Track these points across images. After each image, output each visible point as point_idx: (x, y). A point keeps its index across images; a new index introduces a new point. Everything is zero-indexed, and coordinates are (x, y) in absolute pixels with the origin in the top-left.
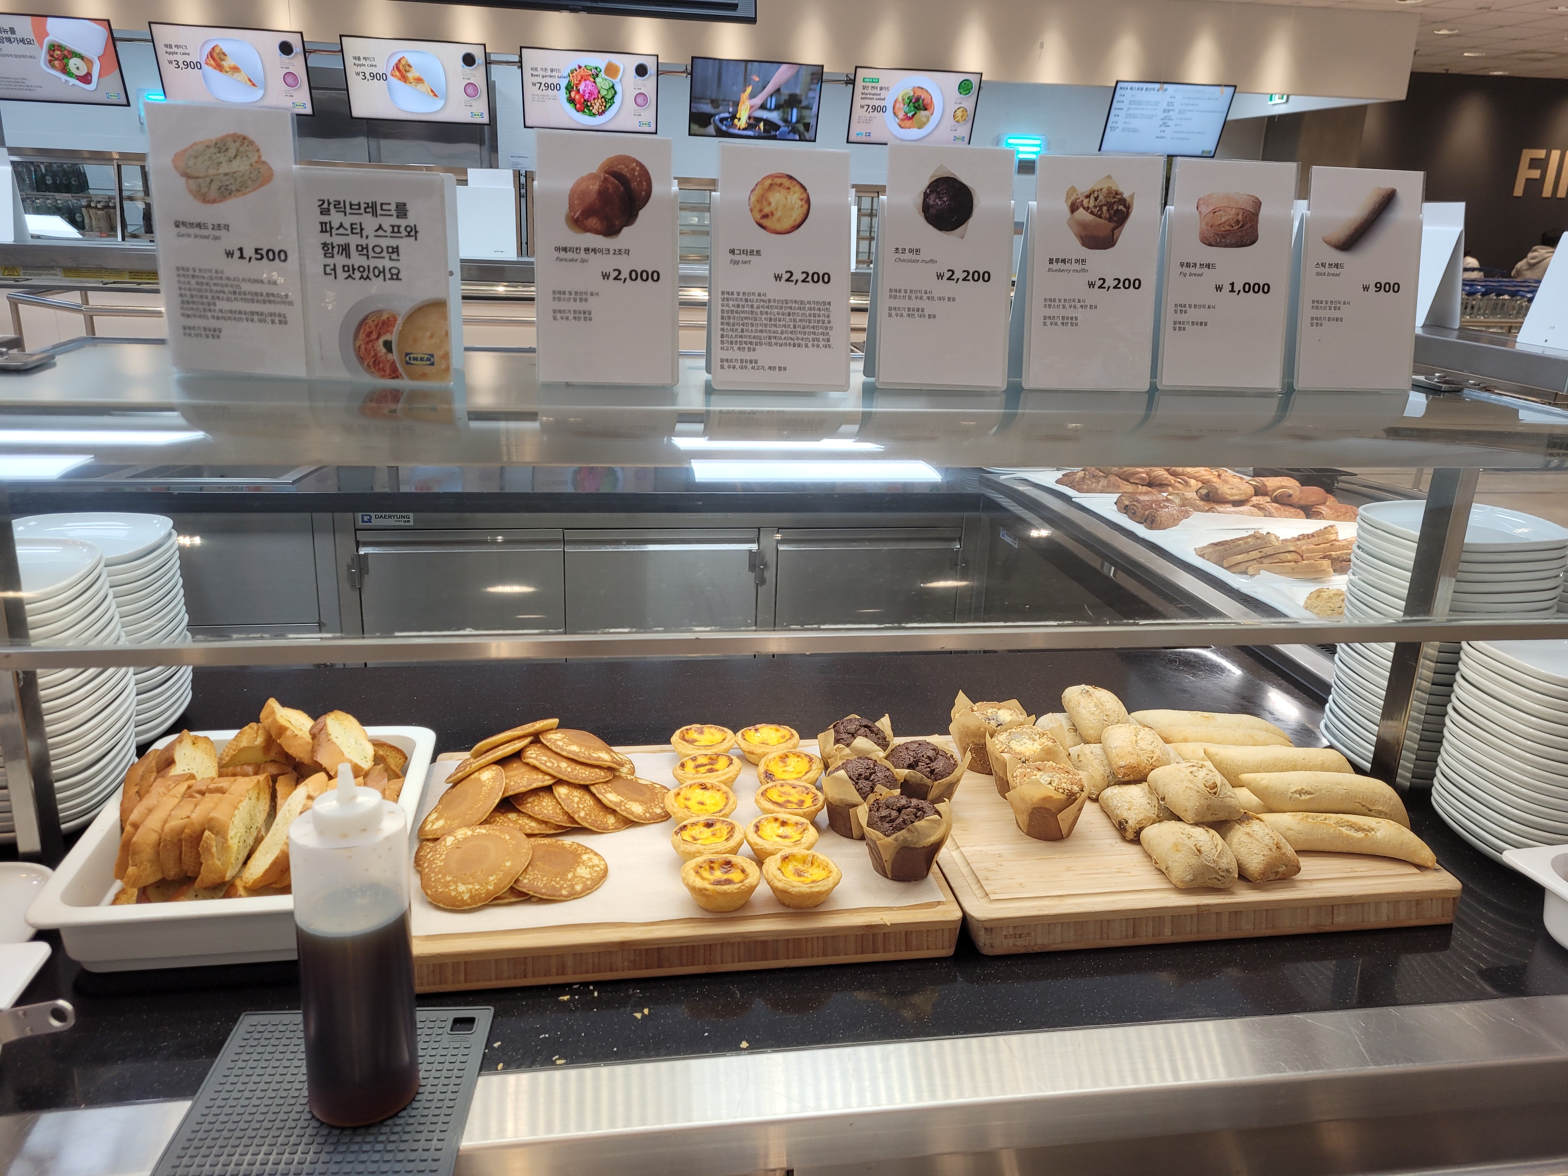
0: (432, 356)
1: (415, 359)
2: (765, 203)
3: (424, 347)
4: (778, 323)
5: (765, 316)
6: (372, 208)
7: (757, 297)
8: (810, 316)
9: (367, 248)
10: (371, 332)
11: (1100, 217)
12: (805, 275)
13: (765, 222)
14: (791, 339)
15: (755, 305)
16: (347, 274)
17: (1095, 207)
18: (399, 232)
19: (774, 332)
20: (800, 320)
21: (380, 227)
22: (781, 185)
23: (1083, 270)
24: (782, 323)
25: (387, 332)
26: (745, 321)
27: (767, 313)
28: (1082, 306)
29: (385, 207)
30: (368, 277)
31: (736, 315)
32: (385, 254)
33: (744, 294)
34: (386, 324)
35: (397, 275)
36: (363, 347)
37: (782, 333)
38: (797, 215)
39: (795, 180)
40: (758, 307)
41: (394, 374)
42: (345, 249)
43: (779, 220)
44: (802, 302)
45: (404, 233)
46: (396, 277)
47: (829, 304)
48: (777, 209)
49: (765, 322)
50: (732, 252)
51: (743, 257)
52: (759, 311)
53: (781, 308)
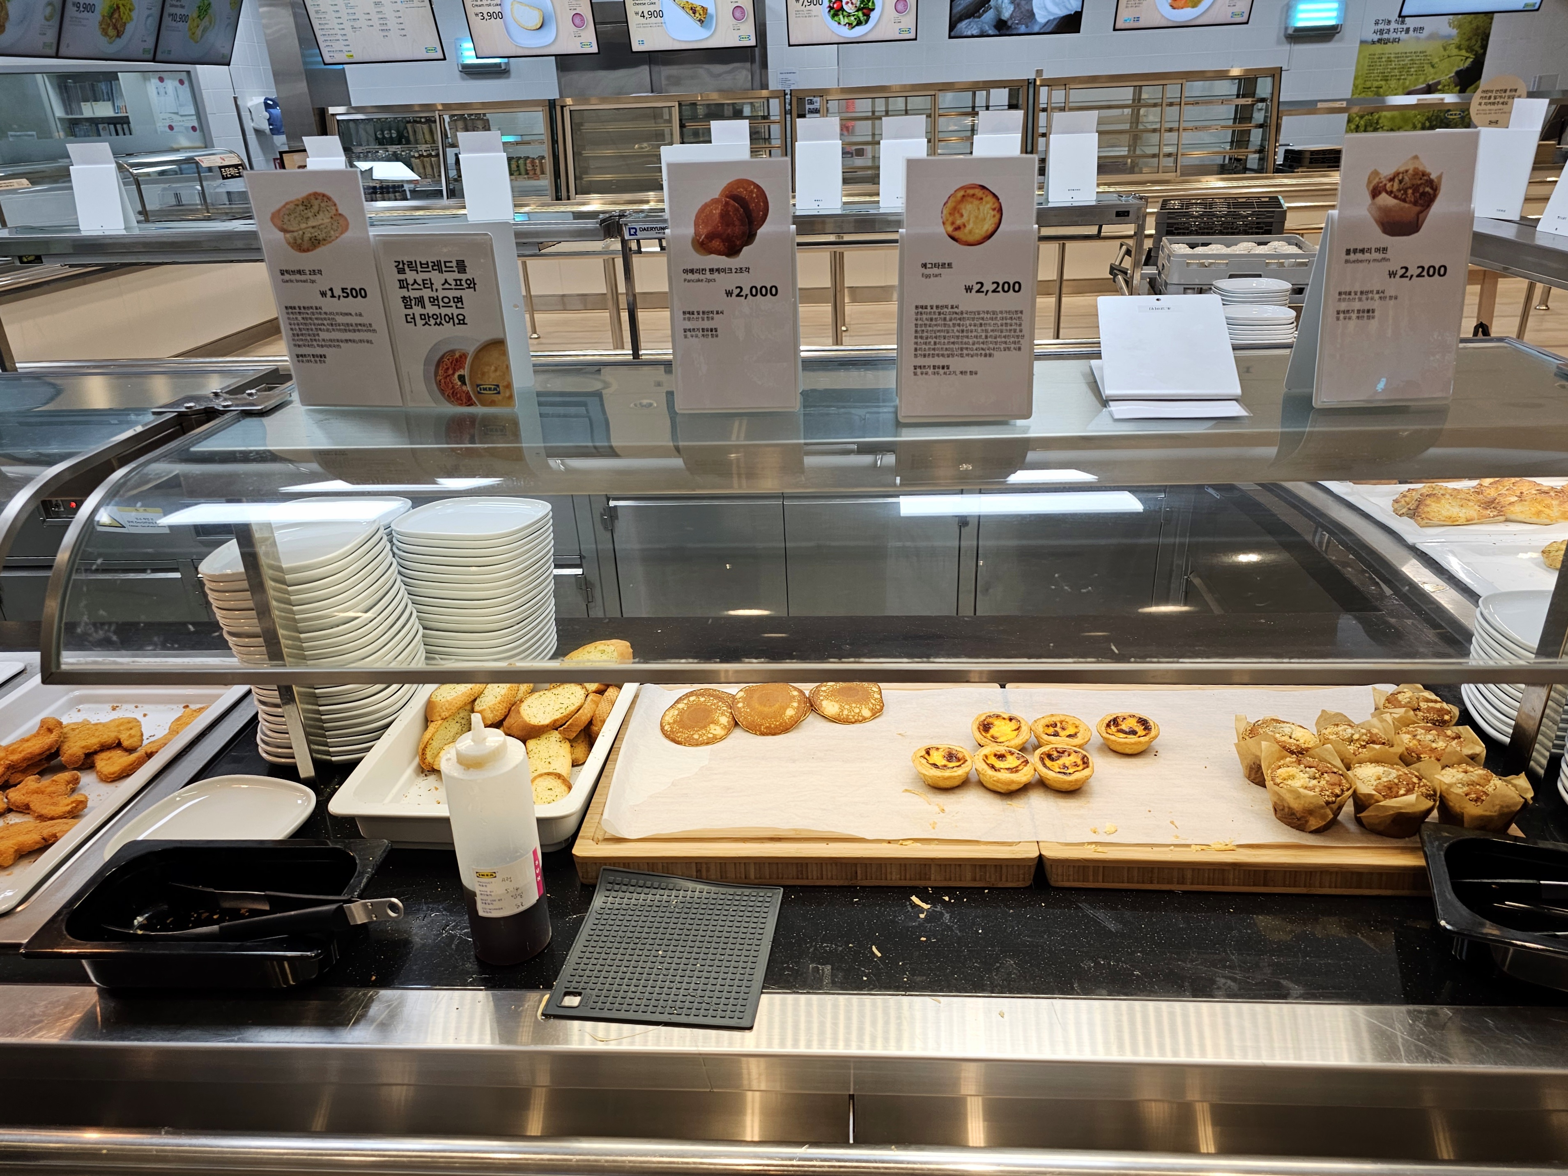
0: (498, 386)
1: (485, 389)
2: (957, 215)
3: (491, 378)
4: (970, 334)
5: (957, 328)
6: (438, 266)
7: (950, 310)
8: (1002, 325)
9: (437, 299)
10: (448, 369)
11: (1404, 201)
12: (995, 285)
13: (957, 234)
14: (983, 349)
15: (948, 317)
16: (424, 322)
17: (1399, 190)
18: (461, 285)
19: (966, 343)
20: (992, 331)
21: (446, 281)
22: (973, 195)
23: (1384, 259)
24: (974, 334)
25: (460, 368)
26: (938, 334)
27: (959, 325)
28: (1380, 298)
29: (448, 264)
30: (441, 323)
31: (930, 329)
32: (452, 304)
33: (937, 307)
34: (458, 361)
35: (463, 320)
36: (443, 381)
37: (974, 344)
38: (988, 226)
39: (987, 189)
40: (951, 320)
41: (470, 403)
42: (420, 301)
43: (970, 232)
44: (994, 313)
45: (466, 286)
46: (462, 322)
47: (1021, 312)
48: (969, 220)
49: (957, 334)
50: (924, 266)
51: (936, 271)
52: (951, 323)
53: (973, 319)
